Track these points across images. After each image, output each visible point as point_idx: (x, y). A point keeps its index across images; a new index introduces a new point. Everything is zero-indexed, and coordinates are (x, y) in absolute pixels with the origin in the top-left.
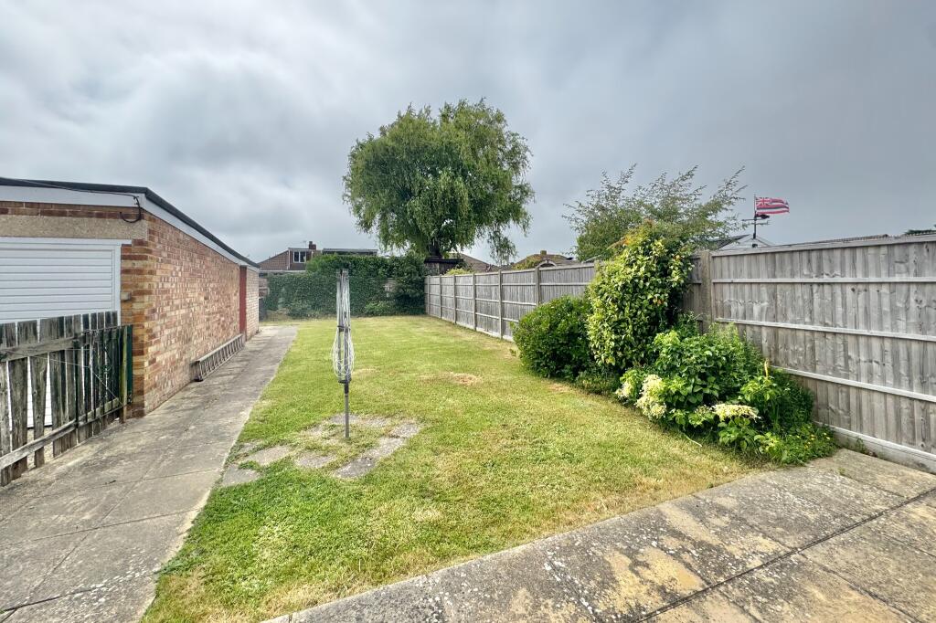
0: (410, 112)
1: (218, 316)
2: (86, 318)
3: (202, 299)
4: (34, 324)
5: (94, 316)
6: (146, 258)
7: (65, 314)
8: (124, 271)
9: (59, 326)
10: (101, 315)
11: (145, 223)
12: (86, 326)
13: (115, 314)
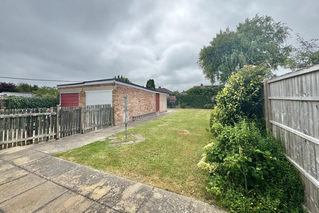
0: (221, 32)
1: (145, 106)
2: (104, 105)
3: (138, 102)
4: (93, 106)
5: (105, 105)
6: (116, 93)
7: (99, 104)
8: (113, 96)
9: (98, 106)
10: (107, 105)
11: (116, 86)
12: (104, 106)
13: (110, 105)
